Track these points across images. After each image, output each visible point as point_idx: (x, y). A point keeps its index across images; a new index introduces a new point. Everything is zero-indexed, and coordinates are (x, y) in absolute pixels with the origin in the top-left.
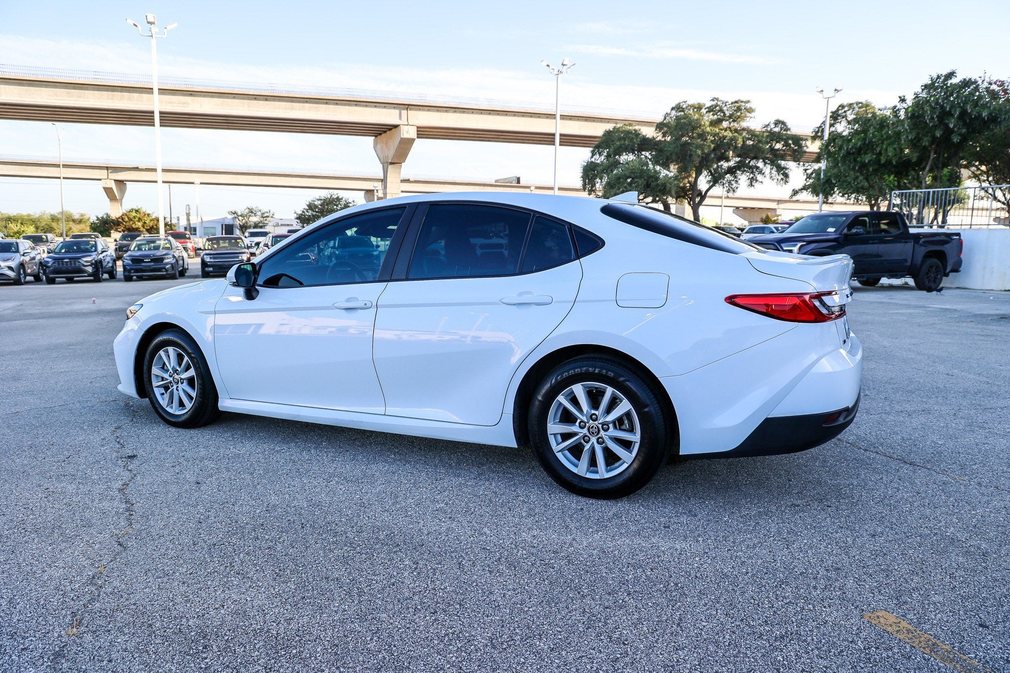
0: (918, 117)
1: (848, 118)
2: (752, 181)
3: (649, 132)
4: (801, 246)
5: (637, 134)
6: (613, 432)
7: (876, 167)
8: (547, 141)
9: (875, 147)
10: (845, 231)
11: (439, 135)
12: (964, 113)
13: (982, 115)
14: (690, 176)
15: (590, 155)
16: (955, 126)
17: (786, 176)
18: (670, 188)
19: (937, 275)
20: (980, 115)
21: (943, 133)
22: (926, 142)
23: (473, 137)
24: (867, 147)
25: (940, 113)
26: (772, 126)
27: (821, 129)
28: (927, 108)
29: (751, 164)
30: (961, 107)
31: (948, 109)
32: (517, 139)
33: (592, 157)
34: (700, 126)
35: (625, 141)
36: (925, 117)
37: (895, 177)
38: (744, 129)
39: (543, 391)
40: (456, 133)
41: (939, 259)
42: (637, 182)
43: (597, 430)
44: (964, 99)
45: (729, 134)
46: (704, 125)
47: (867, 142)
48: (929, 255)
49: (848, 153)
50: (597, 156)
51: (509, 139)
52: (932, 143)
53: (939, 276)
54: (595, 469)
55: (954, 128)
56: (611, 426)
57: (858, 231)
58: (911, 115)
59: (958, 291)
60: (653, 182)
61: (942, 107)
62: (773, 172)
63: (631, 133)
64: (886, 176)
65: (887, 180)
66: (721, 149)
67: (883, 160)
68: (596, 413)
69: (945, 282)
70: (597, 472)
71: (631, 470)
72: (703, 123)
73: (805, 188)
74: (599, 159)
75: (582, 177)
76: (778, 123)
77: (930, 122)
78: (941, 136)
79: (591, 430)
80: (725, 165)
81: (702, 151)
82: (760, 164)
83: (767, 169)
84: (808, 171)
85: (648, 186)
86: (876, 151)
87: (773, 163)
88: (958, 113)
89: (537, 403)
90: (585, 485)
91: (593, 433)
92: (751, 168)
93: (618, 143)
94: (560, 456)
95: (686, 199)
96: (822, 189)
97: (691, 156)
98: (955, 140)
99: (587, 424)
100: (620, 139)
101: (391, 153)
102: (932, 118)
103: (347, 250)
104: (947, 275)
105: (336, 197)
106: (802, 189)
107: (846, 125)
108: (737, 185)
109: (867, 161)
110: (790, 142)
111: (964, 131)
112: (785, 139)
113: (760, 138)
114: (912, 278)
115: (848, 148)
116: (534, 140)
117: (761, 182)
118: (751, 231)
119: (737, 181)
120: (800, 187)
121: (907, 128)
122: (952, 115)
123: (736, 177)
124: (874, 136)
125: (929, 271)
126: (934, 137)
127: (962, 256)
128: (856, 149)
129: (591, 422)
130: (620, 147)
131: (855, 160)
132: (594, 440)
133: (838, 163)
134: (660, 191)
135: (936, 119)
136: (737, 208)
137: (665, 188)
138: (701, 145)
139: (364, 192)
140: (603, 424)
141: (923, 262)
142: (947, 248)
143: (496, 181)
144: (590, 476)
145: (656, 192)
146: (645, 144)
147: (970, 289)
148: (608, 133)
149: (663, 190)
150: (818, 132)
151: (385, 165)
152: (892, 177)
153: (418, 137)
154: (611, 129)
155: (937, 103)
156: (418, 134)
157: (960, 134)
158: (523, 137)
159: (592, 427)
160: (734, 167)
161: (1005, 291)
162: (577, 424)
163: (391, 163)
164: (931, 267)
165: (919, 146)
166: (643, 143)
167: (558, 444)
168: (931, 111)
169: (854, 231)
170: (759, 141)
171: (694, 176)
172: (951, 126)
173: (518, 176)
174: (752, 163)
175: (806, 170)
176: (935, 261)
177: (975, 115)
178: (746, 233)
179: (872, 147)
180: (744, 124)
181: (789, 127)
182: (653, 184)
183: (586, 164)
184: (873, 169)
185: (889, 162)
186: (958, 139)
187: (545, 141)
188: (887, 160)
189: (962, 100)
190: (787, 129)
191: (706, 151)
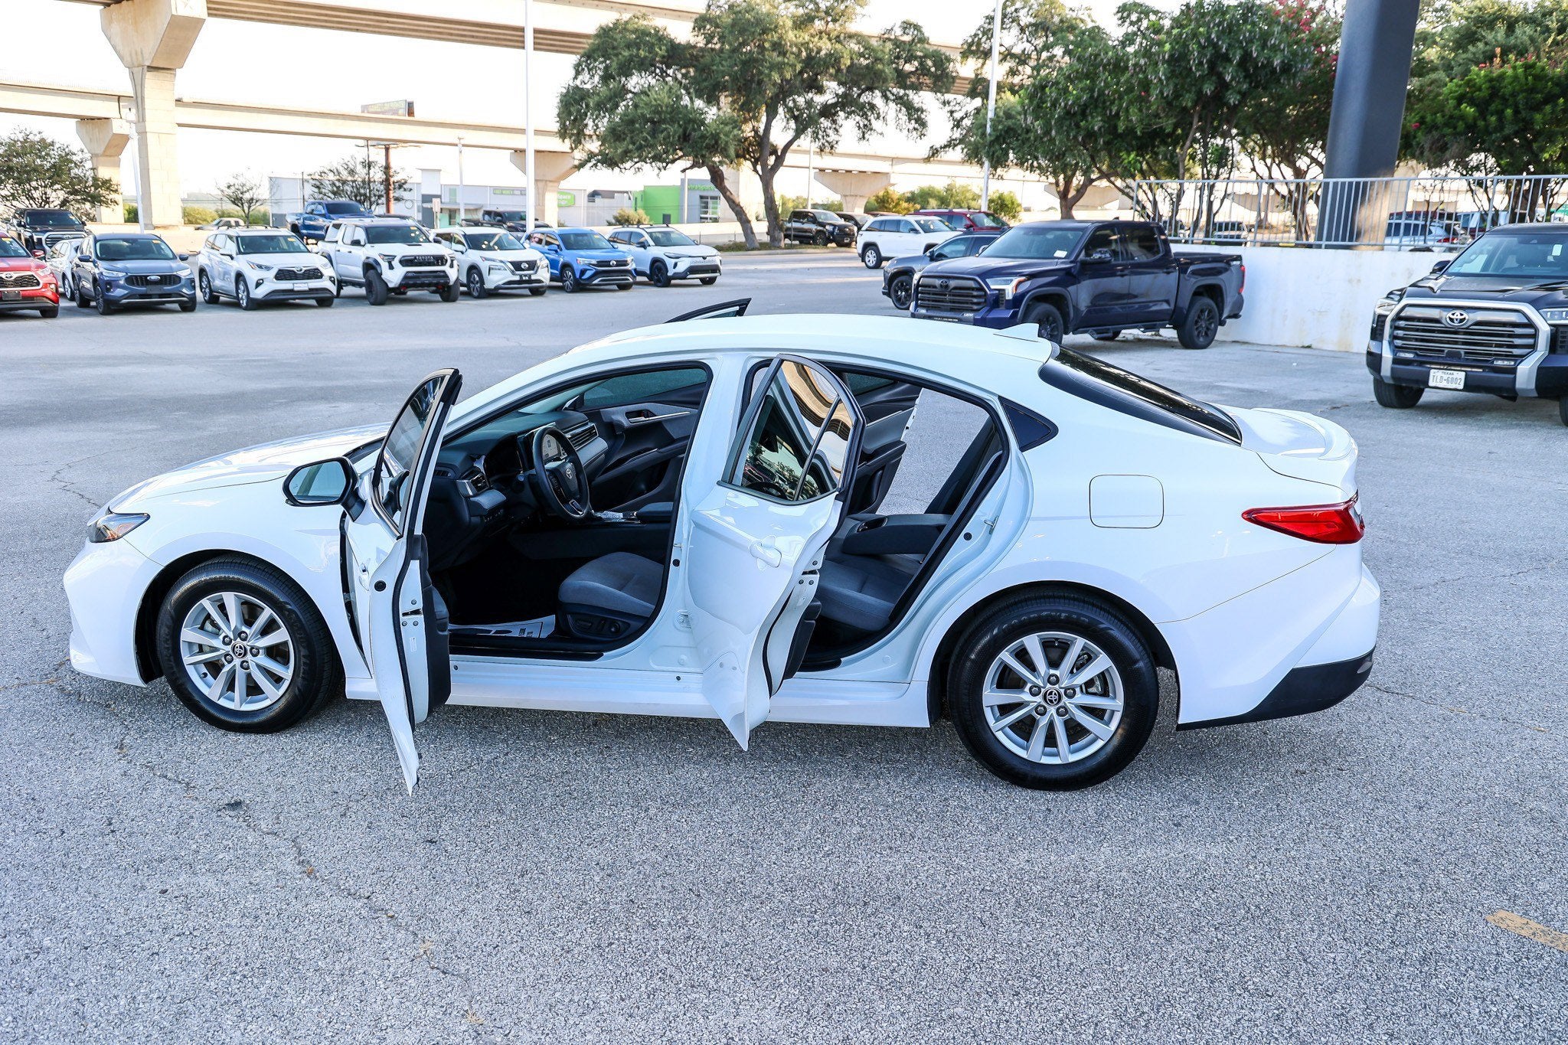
0: (1177, 60)
1: (1021, 23)
2: (865, 129)
3: (682, 33)
4: (1020, 283)
5: (660, 38)
6: (1081, 699)
7: (1108, 137)
8: (477, 37)
9: (1108, 103)
10: (1082, 256)
11: (252, 13)
12: (1246, 56)
13: (1272, 62)
14: (756, 118)
15: (573, 73)
16: (1233, 79)
17: (922, 123)
18: (727, 142)
19: (1211, 324)
20: (1270, 63)
21: (1216, 88)
22: (1187, 101)
23: (326, 21)
24: (1096, 102)
25: (1212, 55)
26: (898, 32)
27: (976, 39)
28: (1193, 46)
29: (861, 100)
30: (1243, 48)
31: (1224, 50)
32: (416, 31)
33: (575, 78)
34: (776, 27)
35: (639, 49)
36: (1189, 60)
37: (1137, 155)
38: (851, 36)
39: (979, 647)
40: (290, 11)
41: (1212, 299)
42: (666, 129)
43: (1057, 697)
44: (1247, 34)
45: (826, 46)
46: (784, 26)
47: (1096, 95)
48: (1198, 293)
49: (1068, 113)
50: (585, 76)
51: (400, 29)
52: (1196, 103)
53: (1213, 326)
54: (1053, 750)
55: (1231, 81)
56: (1078, 690)
57: (1103, 256)
58: (1169, 56)
59: (1238, 348)
60: (694, 130)
61: (1215, 46)
62: (900, 115)
63: (649, 34)
64: (1123, 154)
65: (1124, 160)
66: (813, 71)
67: (1121, 127)
68: (1057, 673)
69: (1221, 333)
70: (1057, 755)
71: (1109, 749)
72: (781, 23)
73: (951, 144)
74: (590, 81)
75: (558, 115)
76: (907, 26)
77: (1197, 70)
78: (1212, 92)
79: (1048, 697)
80: (819, 99)
81: (781, 75)
82: (877, 99)
83: (890, 110)
84: (955, 115)
85: (685, 138)
86: (1111, 111)
87: (901, 101)
88: (1238, 57)
89: (968, 664)
90: (1041, 773)
91: (1051, 701)
92: (861, 107)
93: (626, 53)
94: (1000, 736)
95: (746, 159)
96: (988, 152)
97: (760, 83)
98: (1231, 101)
99: (1043, 690)
100: (628, 46)
101: (149, 48)
102: (1201, 63)
103: (120, 264)
104: (1222, 323)
105: (37, 138)
106: (945, 146)
107: (1018, 34)
108: (836, 138)
109: (1096, 128)
110: (930, 63)
111: (1245, 87)
112: (921, 57)
113: (880, 55)
114: (1174, 328)
115: (1066, 105)
116: (451, 34)
117: (882, 134)
118: (877, 226)
119: (837, 130)
120: (944, 142)
121: (1163, 78)
122: (1229, 60)
123: (834, 122)
124: (1107, 85)
125: (1199, 317)
126: (1200, 92)
127: (1244, 293)
128: (1079, 106)
129: (1049, 686)
130: (631, 59)
131: (1078, 126)
132: (1052, 710)
133: (1051, 130)
134: (708, 147)
135: (1206, 66)
136: (822, 170)
137: (716, 142)
138: (779, 63)
139: (74, 121)
140: (1066, 689)
141: (1192, 303)
142: (1223, 279)
143: (365, 108)
144: (1046, 760)
145: (701, 149)
146: (676, 54)
147: (1253, 344)
148: (605, 33)
149: (713, 146)
150: (970, 45)
151: (135, 70)
152: (1132, 156)
153: (210, 15)
154: (611, 25)
155: (1208, 39)
156: (209, 9)
157: (1239, 92)
158: (428, 26)
159: (1051, 693)
160: (835, 105)
161: (1303, 347)
162: (1027, 689)
163: (151, 68)
164: (1202, 311)
165: (1177, 106)
166: (671, 53)
167: (997, 720)
168: (1199, 53)
169: (1096, 256)
170: (877, 60)
171: (764, 119)
172: (1228, 78)
173: (409, 100)
174: (864, 99)
175: (952, 112)
176: (1207, 301)
177: (1262, 63)
178: (867, 230)
179: (1104, 102)
180: (852, 27)
181: (926, 35)
182: (695, 135)
183: (565, 91)
184: (1104, 142)
185: (1130, 131)
186: (1235, 99)
187: (473, 37)
188: (1127, 127)
189: (1244, 36)
190: (923, 40)
191: (788, 76)
